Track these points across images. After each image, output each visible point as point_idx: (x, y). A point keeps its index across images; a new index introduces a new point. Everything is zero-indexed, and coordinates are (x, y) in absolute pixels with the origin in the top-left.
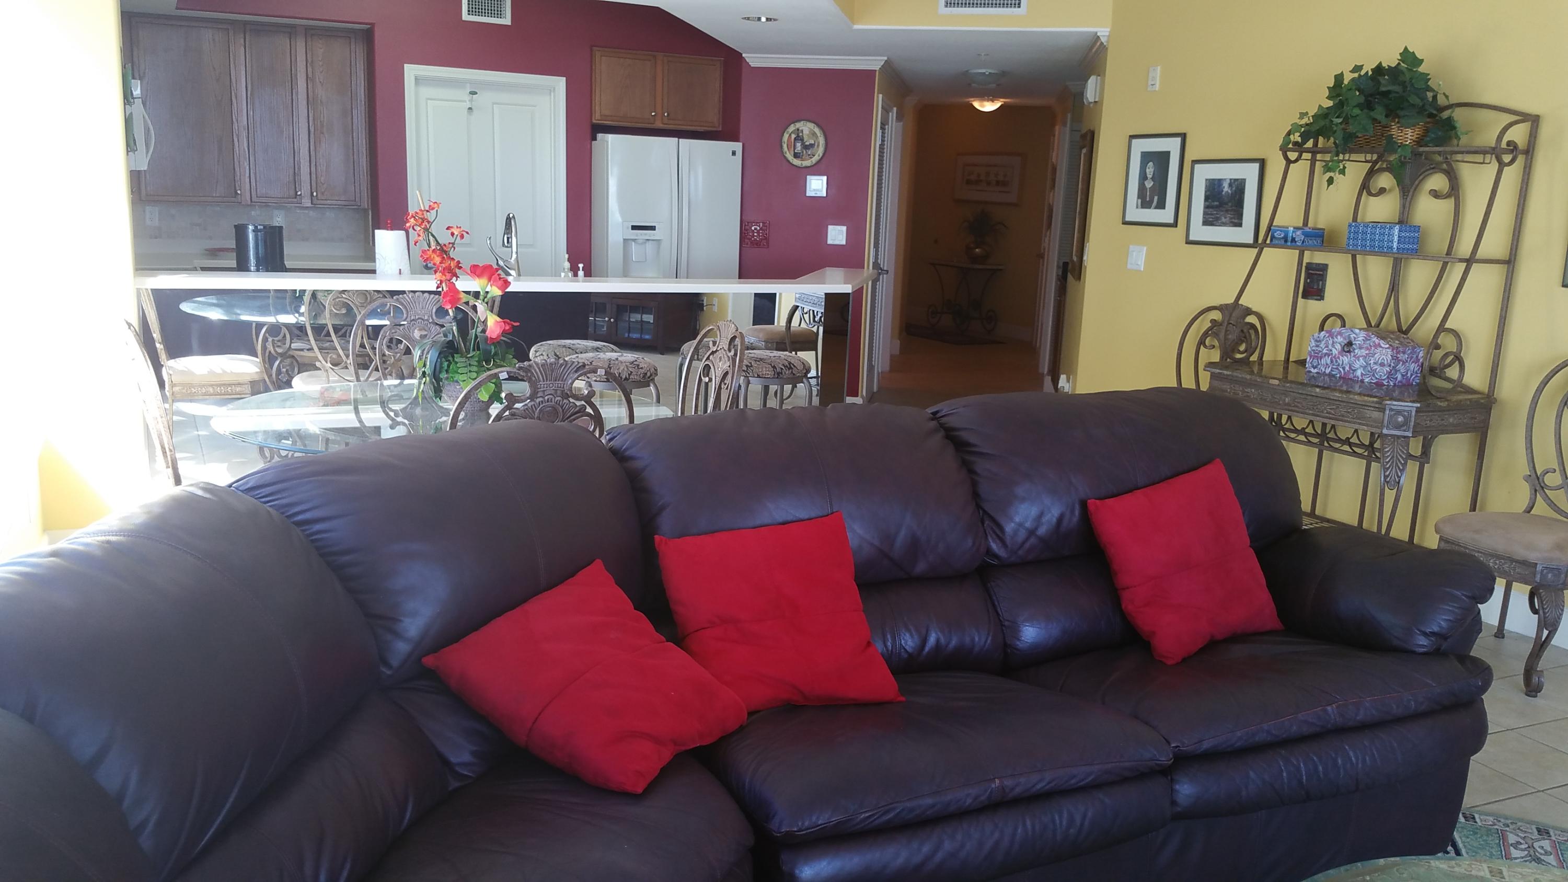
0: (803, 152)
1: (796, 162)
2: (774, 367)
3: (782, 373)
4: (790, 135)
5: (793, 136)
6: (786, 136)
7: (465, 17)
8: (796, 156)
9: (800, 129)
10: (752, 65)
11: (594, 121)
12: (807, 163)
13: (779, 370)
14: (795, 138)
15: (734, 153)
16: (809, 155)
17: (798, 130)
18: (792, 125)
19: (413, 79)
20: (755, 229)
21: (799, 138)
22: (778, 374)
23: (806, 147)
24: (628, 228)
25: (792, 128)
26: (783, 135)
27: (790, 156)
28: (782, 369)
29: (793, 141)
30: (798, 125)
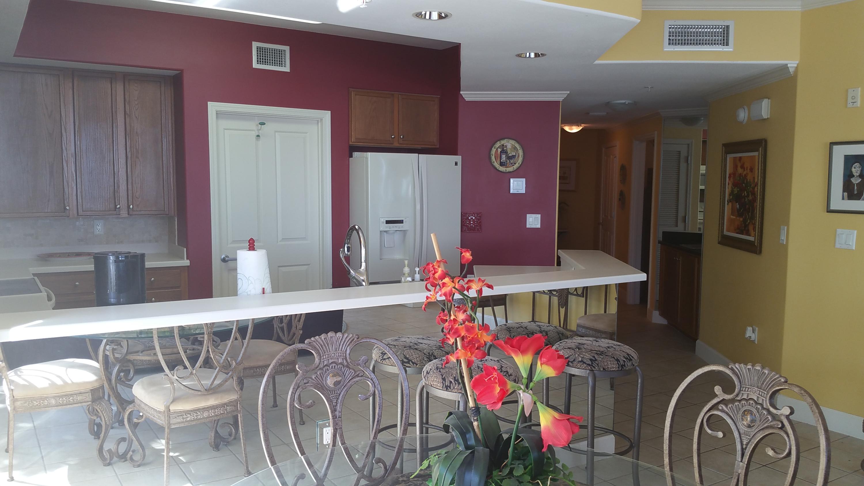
0: (507, 162)
1: (502, 169)
2: (618, 360)
3: (625, 365)
4: (497, 149)
5: (499, 150)
6: (494, 151)
7: (255, 65)
8: (502, 164)
9: (505, 144)
10: (467, 99)
11: (351, 143)
12: (510, 169)
13: (622, 362)
14: (501, 151)
15: (456, 164)
16: (511, 163)
17: (503, 145)
18: (499, 142)
19: (215, 113)
20: (472, 218)
21: (504, 151)
22: (622, 366)
23: (509, 158)
24: (383, 222)
25: (498, 144)
26: (491, 149)
27: (497, 165)
28: (624, 361)
29: (499, 153)
30: (503, 142)
